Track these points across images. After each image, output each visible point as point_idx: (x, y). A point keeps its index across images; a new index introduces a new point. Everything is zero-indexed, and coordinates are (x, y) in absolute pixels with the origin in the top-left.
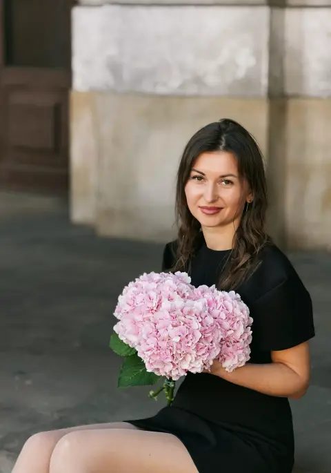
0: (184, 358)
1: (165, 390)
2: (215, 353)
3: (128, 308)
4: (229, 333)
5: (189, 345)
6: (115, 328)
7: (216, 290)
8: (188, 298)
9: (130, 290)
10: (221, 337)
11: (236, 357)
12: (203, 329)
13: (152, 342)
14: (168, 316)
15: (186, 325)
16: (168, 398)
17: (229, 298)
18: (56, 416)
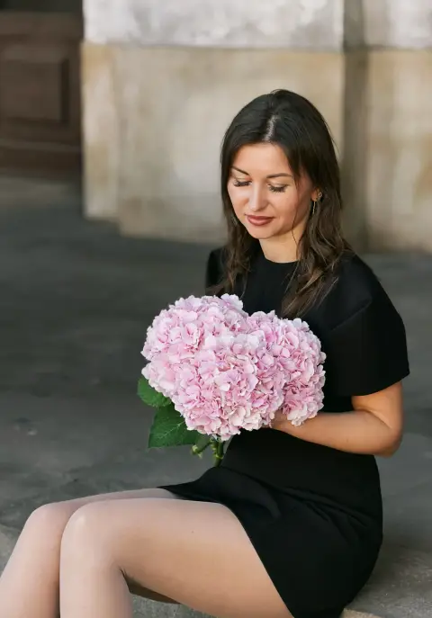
0: (237, 412)
1: (212, 445)
2: (278, 403)
3: (161, 346)
4: (295, 376)
5: (243, 394)
6: (144, 372)
7: (276, 318)
8: (240, 330)
9: (162, 321)
10: (285, 381)
11: (306, 407)
12: (260, 372)
13: (193, 392)
14: (214, 357)
15: (237, 368)
16: (217, 456)
17: (294, 330)
18: (69, 478)
